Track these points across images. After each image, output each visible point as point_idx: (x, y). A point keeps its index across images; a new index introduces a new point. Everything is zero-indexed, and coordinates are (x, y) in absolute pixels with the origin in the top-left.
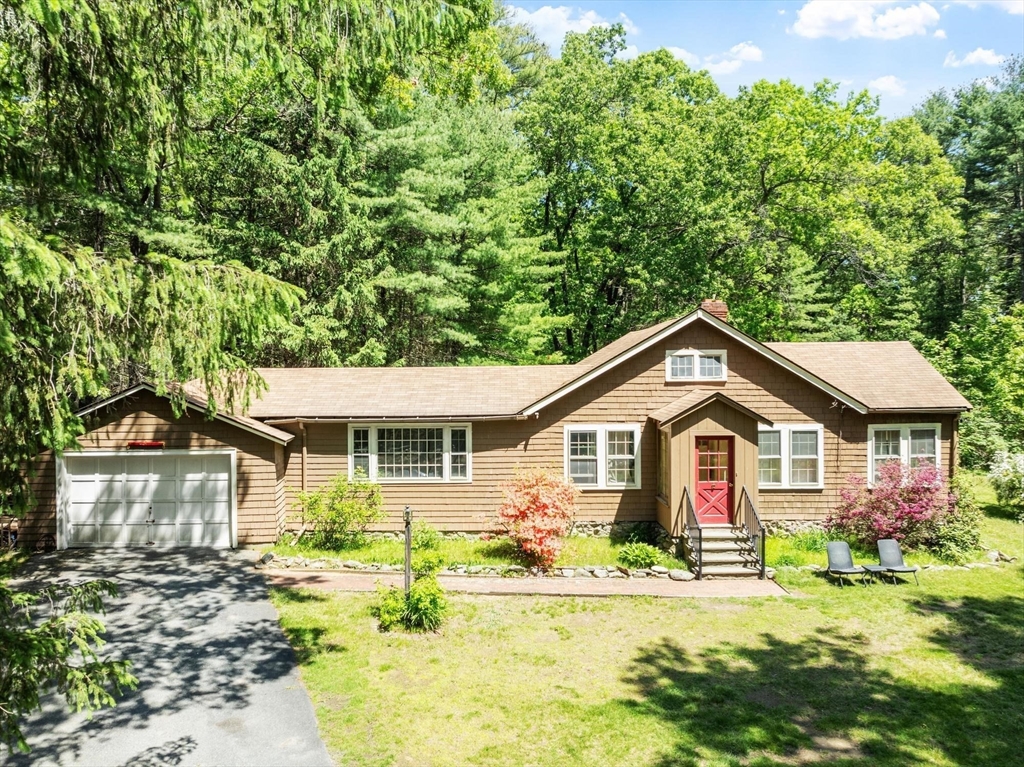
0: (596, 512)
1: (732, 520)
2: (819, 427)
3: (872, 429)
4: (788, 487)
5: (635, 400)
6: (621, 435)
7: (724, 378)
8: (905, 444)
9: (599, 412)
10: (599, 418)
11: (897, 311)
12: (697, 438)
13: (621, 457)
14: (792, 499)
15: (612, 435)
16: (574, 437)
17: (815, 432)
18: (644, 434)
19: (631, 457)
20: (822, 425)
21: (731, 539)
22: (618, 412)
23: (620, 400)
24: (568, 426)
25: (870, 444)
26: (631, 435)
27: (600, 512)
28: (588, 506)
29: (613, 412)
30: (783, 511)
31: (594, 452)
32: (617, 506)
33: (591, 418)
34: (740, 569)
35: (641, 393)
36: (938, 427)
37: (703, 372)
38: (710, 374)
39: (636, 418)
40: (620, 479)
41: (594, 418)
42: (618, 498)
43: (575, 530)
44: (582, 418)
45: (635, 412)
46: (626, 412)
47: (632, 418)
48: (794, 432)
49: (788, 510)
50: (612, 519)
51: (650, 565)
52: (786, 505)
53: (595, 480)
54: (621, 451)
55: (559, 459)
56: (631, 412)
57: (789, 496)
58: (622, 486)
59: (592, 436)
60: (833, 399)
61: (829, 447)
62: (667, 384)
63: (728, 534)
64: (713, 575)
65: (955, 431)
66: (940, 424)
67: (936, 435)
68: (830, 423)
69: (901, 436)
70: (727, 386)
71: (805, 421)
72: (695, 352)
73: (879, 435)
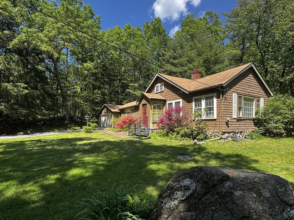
2: (181, 100)
3: (194, 98)
7: (163, 90)
8: (203, 102)
12: (142, 105)
17: (180, 102)
25: (193, 103)
48: (175, 103)
60: (181, 90)
65: (221, 95)
66: (216, 93)
67: (214, 98)
68: (183, 99)
69: (202, 100)
70: (164, 92)
71: (178, 99)
72: (159, 85)
73: (196, 101)
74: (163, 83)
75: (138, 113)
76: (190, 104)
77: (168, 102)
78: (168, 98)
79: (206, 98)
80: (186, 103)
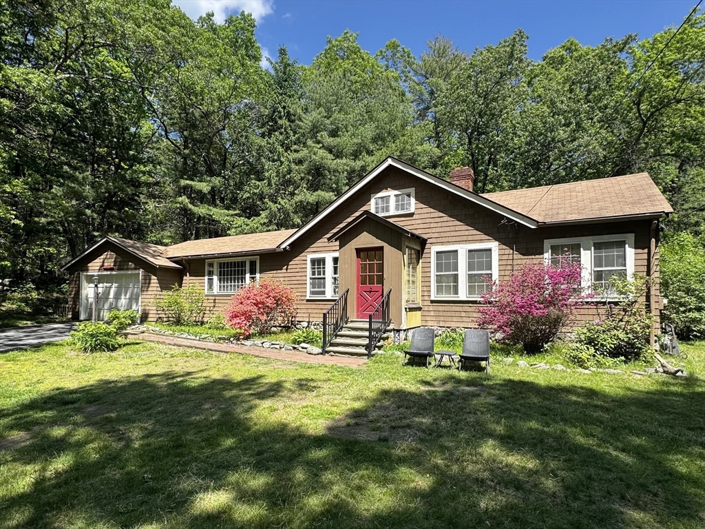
2: (494, 245)
3: (547, 243)
4: (464, 298)
7: (412, 210)
8: (587, 257)
9: (328, 245)
10: (326, 249)
14: (470, 309)
15: (334, 260)
16: (313, 262)
17: (490, 250)
20: (497, 243)
24: (309, 256)
25: (547, 255)
28: (321, 311)
29: (336, 243)
30: (460, 319)
31: (324, 273)
33: (321, 249)
36: (631, 237)
37: (397, 207)
38: (403, 209)
41: (323, 249)
44: (318, 249)
48: (470, 251)
49: (465, 319)
52: (463, 314)
55: (305, 278)
57: (466, 307)
59: (324, 261)
60: (503, 217)
61: (504, 263)
64: (334, 352)
65: (653, 240)
66: (633, 235)
67: (627, 246)
68: (503, 241)
69: (582, 249)
70: (415, 217)
71: (481, 241)
72: (391, 193)
73: (554, 249)
74: (412, 190)
75: (281, 275)
76: (533, 257)
77: (434, 249)
78: (434, 235)
79: (598, 246)
80: (517, 256)
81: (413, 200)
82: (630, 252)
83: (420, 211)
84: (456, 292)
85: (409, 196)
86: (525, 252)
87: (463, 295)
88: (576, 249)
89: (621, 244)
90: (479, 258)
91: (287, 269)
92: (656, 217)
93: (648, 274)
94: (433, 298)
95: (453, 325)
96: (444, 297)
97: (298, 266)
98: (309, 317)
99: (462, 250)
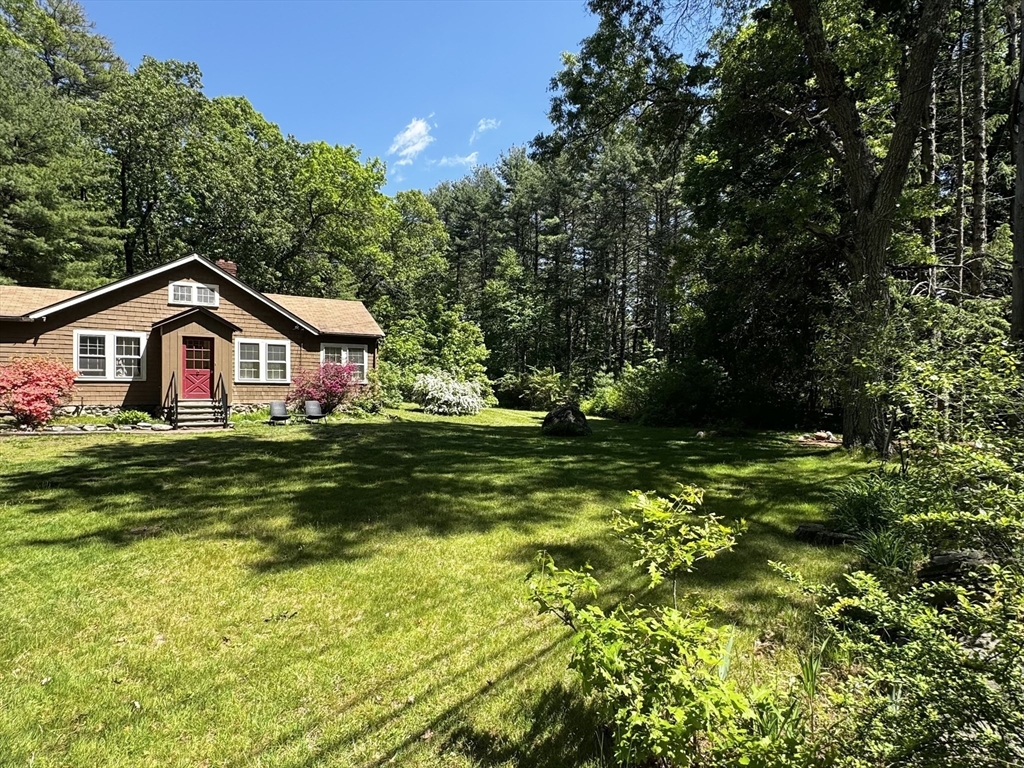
0: (105, 398)
1: (213, 395)
2: (287, 343)
4: (265, 382)
5: (142, 315)
6: (128, 340)
7: (216, 304)
8: (345, 355)
9: (108, 322)
10: (108, 326)
11: (408, 315)
12: (184, 337)
13: (128, 356)
15: (119, 340)
16: (84, 340)
17: (284, 346)
18: (149, 341)
19: (137, 357)
20: (289, 341)
21: (210, 407)
22: (127, 323)
23: (127, 314)
24: (77, 331)
25: (322, 353)
26: (137, 341)
27: (108, 398)
28: (97, 394)
29: (121, 322)
30: (261, 397)
31: (102, 352)
32: (125, 394)
33: (100, 326)
34: (212, 423)
35: (148, 311)
36: (366, 347)
37: (199, 299)
38: (206, 301)
39: (142, 328)
40: (129, 374)
41: (104, 326)
42: (126, 388)
43: (83, 412)
44: (90, 325)
45: (141, 324)
46: (134, 323)
47: (138, 328)
49: (265, 397)
50: (121, 404)
51: (135, 423)
52: (264, 393)
53: (104, 374)
54: (128, 352)
55: (69, 356)
56: (137, 323)
57: (266, 388)
58: (130, 379)
59: (102, 340)
60: (296, 324)
61: (295, 356)
62: (169, 305)
63: (209, 404)
64: (187, 426)
65: (376, 350)
66: (367, 345)
67: (364, 351)
68: (294, 340)
69: (342, 351)
70: (219, 311)
71: (277, 338)
72: (195, 285)
73: (328, 350)
74: (216, 287)
76: (314, 353)
79: (351, 350)
80: (304, 351)
81: (217, 295)
82: (366, 354)
83: (224, 307)
84: (257, 375)
85: (213, 290)
86: (309, 350)
87: (263, 378)
88: (339, 351)
89: (362, 350)
90: (276, 351)
91: (35, 343)
92: (378, 337)
93: (374, 367)
94: (237, 381)
95: (255, 402)
96: (246, 380)
97: (56, 342)
98: (82, 401)
99: (263, 344)
